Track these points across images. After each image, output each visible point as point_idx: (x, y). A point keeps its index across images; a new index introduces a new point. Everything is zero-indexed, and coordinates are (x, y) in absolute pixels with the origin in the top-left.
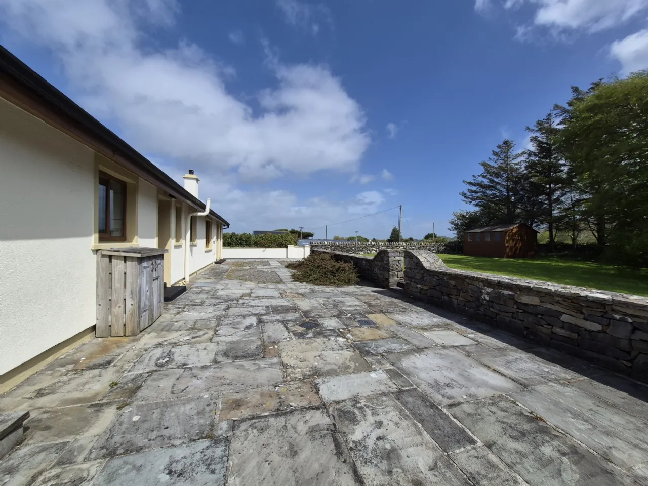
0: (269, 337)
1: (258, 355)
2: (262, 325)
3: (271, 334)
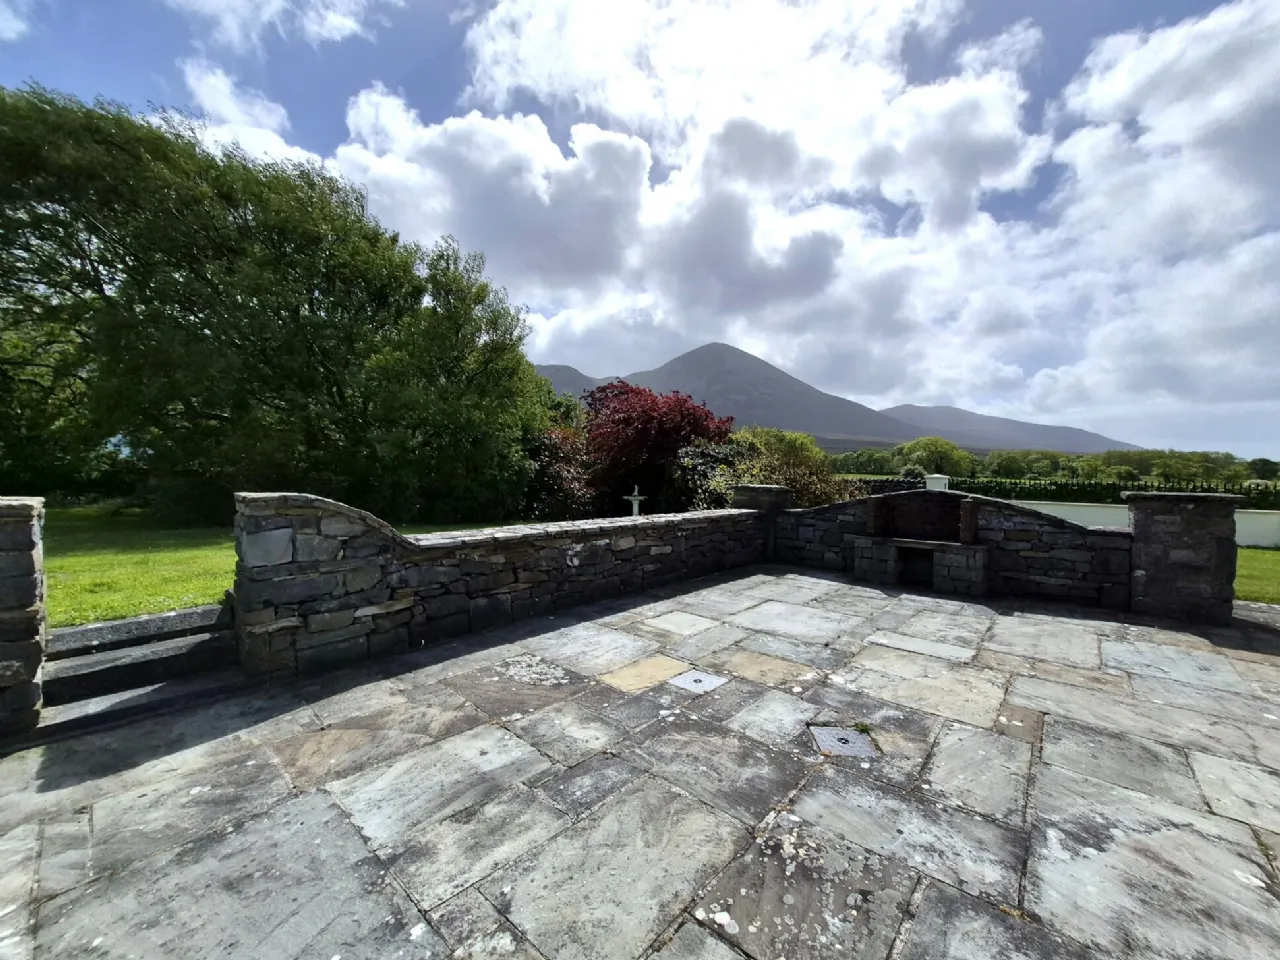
0: (1009, 753)
1: (1056, 722)
2: (1016, 820)
3: (999, 761)
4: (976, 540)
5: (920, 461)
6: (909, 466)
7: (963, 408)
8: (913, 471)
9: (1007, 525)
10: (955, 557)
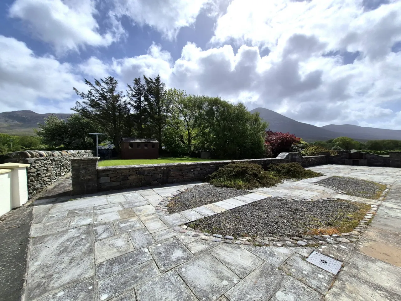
4: (366, 159)
5: (339, 145)
6: (335, 147)
7: (362, 126)
8: (337, 148)
9: (370, 156)
10: (362, 161)
